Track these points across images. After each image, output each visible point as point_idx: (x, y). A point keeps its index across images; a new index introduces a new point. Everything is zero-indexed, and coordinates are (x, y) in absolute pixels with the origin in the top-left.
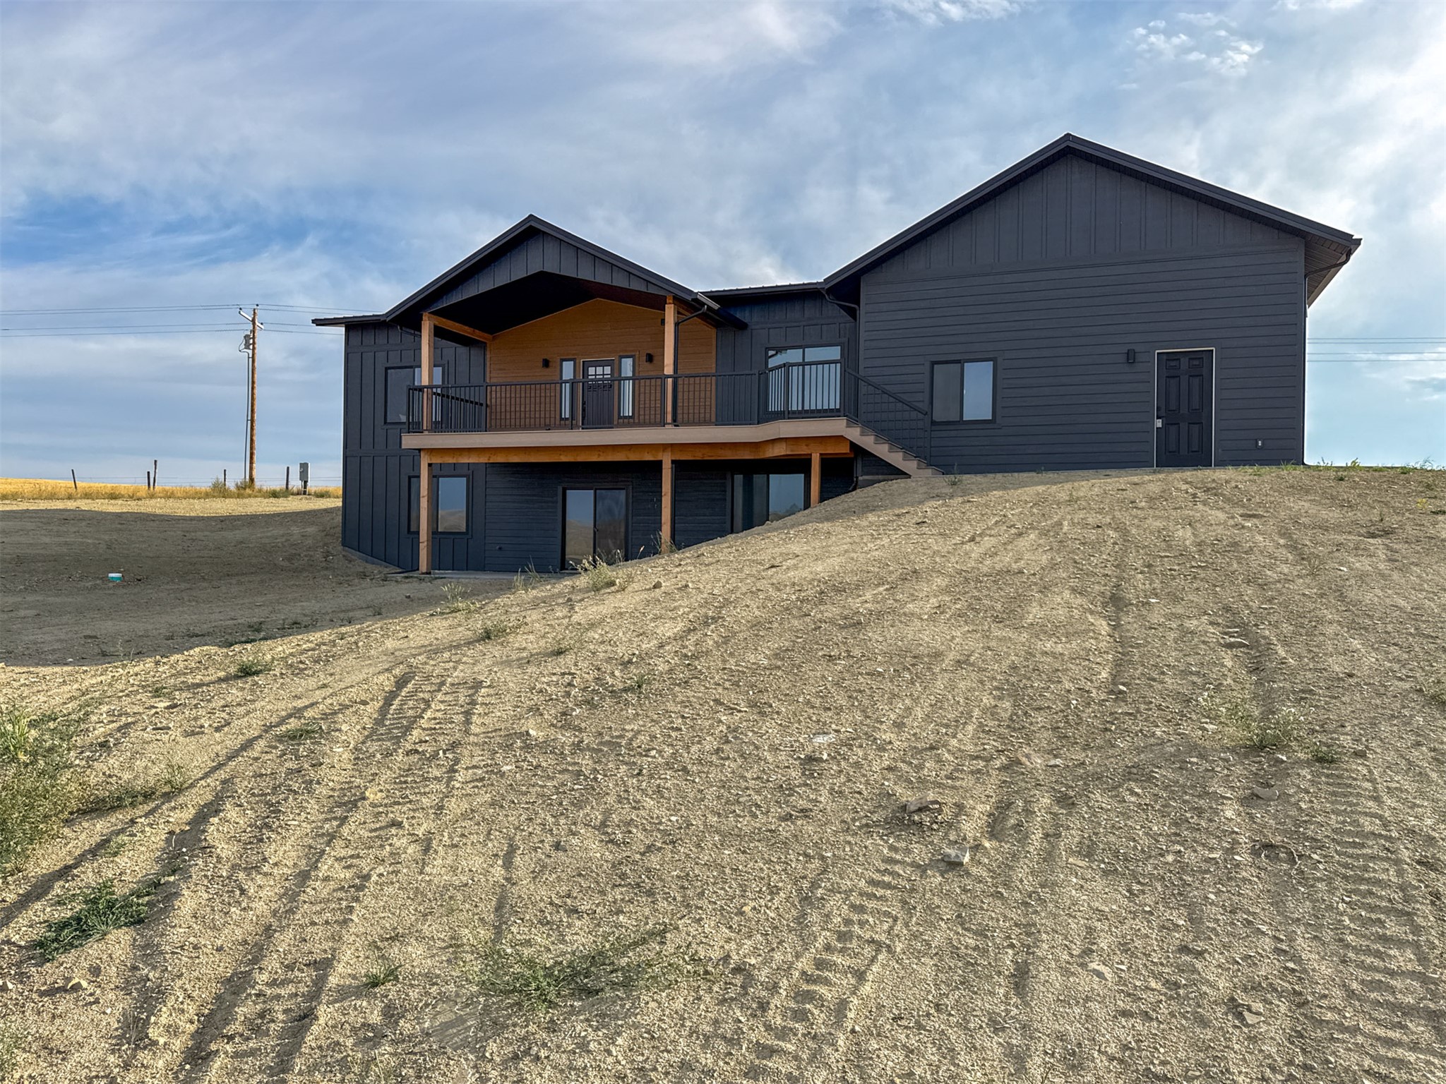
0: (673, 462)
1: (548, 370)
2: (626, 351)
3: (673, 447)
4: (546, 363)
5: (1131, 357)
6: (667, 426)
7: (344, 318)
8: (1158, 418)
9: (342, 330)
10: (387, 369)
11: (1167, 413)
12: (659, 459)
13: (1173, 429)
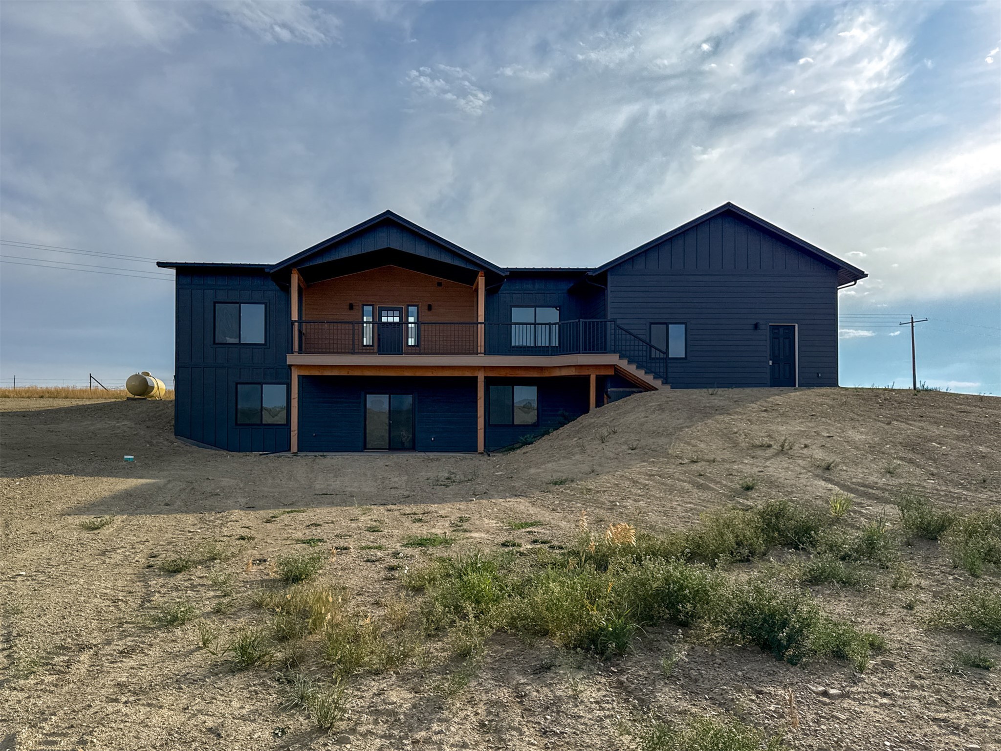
0: (485, 377)
1: (352, 311)
2: (412, 302)
3: (485, 368)
4: (351, 307)
5: (756, 326)
6: (479, 355)
7: (176, 263)
8: (770, 360)
9: (173, 271)
10: (215, 303)
11: (774, 358)
12: (476, 375)
13: (776, 366)
